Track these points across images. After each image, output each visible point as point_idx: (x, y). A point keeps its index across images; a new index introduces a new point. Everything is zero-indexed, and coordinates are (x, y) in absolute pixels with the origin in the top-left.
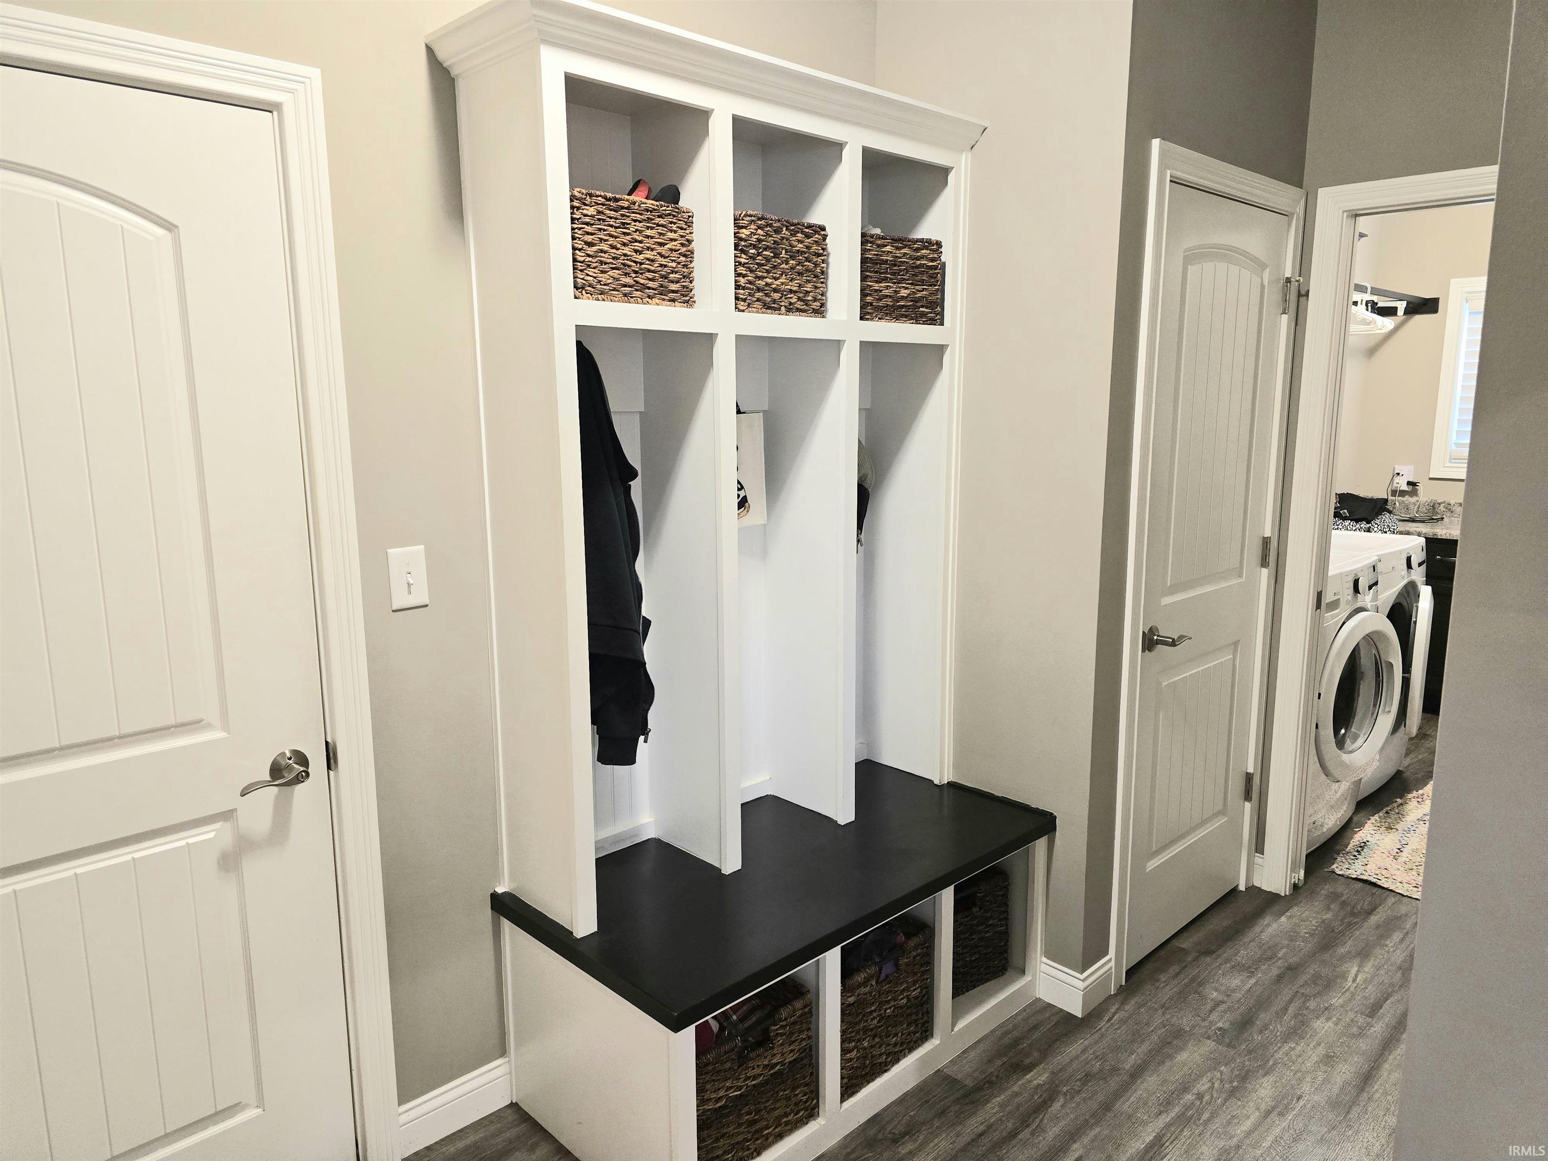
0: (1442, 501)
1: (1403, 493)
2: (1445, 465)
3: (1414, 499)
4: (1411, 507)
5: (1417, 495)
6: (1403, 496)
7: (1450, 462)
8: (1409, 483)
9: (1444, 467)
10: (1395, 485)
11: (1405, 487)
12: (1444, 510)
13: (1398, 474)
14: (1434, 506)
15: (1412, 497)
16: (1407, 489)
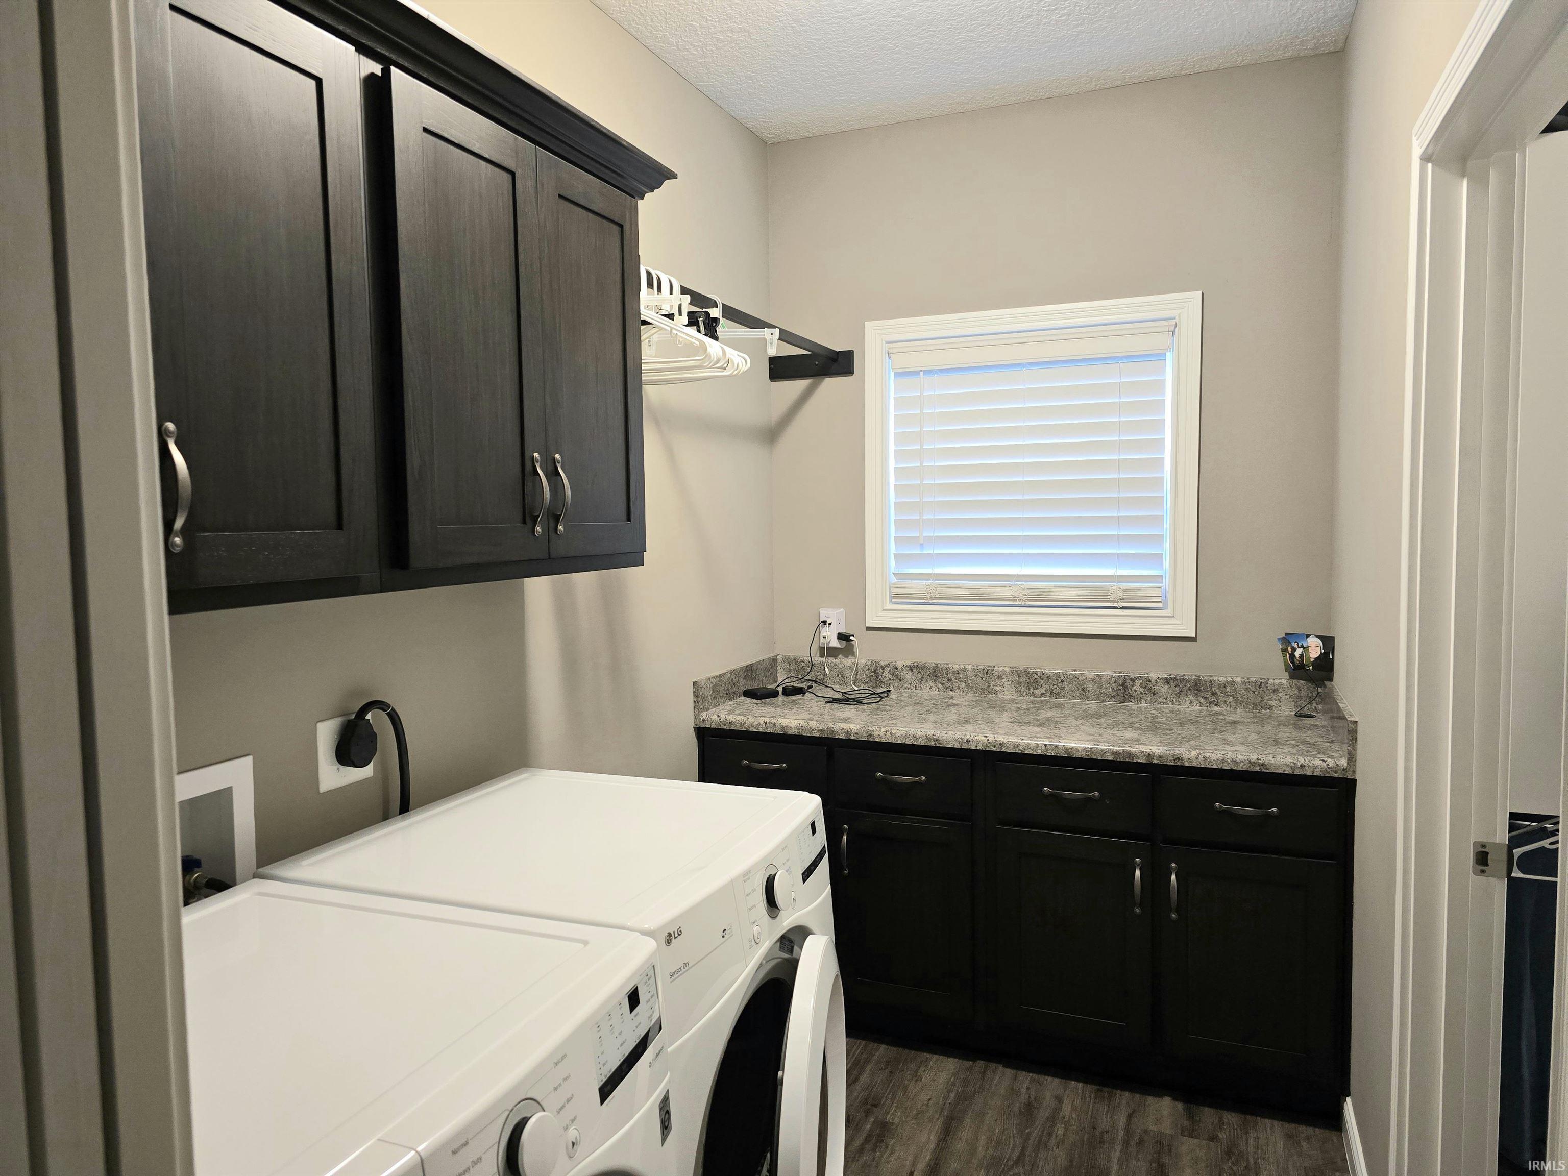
0: (886, 663)
1: (833, 652)
2: (885, 608)
3: (848, 662)
4: (847, 672)
5: (853, 654)
6: (836, 657)
7: (891, 602)
8: (841, 637)
9: (884, 610)
10: (822, 640)
11: (835, 643)
12: (890, 677)
13: (825, 622)
14: (875, 672)
15: (847, 657)
16: (839, 646)
